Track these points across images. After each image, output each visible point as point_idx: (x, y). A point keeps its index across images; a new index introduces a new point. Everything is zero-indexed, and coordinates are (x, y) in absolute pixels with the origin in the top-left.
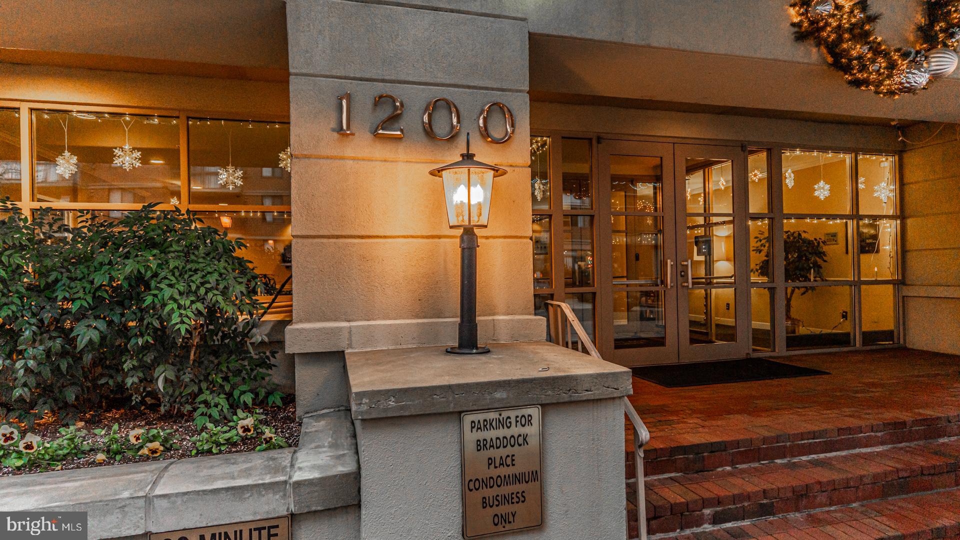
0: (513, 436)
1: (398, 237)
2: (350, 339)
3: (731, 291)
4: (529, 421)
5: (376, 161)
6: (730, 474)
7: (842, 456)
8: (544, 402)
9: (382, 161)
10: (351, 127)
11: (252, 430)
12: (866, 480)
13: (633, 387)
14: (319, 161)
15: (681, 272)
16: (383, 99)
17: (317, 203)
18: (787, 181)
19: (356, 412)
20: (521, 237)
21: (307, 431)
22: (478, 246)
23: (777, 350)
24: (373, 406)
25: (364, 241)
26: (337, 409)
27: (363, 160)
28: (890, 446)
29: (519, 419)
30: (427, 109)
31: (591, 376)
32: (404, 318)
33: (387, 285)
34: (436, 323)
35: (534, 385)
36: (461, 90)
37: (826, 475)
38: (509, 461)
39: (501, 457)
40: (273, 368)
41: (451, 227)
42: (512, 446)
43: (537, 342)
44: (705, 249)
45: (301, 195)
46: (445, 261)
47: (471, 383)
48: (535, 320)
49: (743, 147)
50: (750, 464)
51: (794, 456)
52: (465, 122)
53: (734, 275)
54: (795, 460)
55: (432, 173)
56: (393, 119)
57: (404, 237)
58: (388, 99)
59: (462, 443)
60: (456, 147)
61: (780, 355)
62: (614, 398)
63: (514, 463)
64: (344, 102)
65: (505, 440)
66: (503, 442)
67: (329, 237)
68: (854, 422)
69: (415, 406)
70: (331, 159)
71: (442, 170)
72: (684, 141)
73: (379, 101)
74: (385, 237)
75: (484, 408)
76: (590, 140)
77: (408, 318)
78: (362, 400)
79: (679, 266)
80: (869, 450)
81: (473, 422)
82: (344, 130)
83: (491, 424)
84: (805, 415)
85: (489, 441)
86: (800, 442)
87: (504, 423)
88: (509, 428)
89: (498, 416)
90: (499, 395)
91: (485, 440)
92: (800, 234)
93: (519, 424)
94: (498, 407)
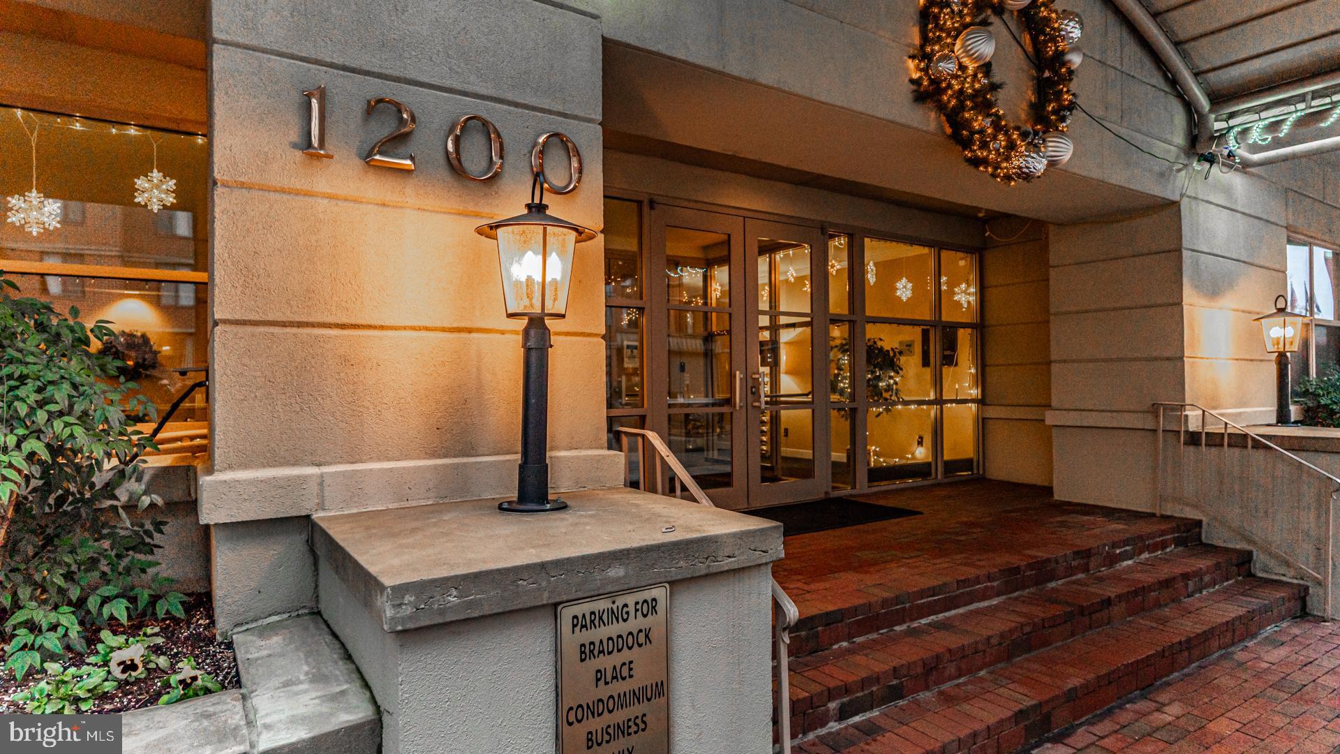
0: (630, 633)
1: (405, 328)
2: (321, 496)
3: (807, 413)
4: (654, 608)
5: (368, 203)
6: (848, 651)
7: (962, 615)
8: (674, 578)
9: (377, 204)
10: (326, 144)
11: (140, 666)
12: (994, 641)
13: (785, 548)
14: (266, 194)
15: (752, 388)
16: (381, 105)
17: (262, 266)
18: (869, 276)
19: (392, 619)
20: (589, 335)
21: (250, 656)
22: (551, 346)
23: (857, 487)
24: (422, 606)
25: (346, 332)
26: (294, 614)
27: (346, 200)
28: (1004, 597)
29: (639, 607)
30: (451, 130)
31: (734, 535)
32: (412, 458)
33: (384, 406)
34: (464, 465)
35: (662, 554)
36: (505, 107)
37: (952, 641)
38: (625, 672)
39: (615, 667)
40: (155, 550)
41: (510, 316)
42: (630, 648)
43: (610, 488)
44: (770, 358)
45: (234, 250)
46: (479, 369)
47: (574, 558)
48: (609, 456)
49: (823, 230)
50: (866, 636)
51: (913, 620)
52: (510, 158)
53: (812, 392)
54: (915, 624)
55: (479, 231)
56: (397, 141)
57: (413, 328)
58: (390, 106)
59: (558, 651)
60: (496, 193)
61: (862, 492)
62: (759, 565)
63: (632, 673)
64: (315, 103)
65: (620, 640)
66: (618, 644)
67: (284, 324)
68: (971, 572)
69: (489, 599)
70: (290, 193)
71: (497, 227)
72: (757, 215)
73: (374, 108)
74: (382, 328)
75: (593, 593)
76: (640, 203)
77: (419, 458)
78: (403, 598)
79: (749, 380)
80: (985, 604)
81: (575, 617)
82: (315, 148)
83: (601, 618)
84: (916, 567)
85: (597, 644)
86: (919, 602)
87: (619, 615)
88: (625, 620)
89: (610, 605)
90: (616, 572)
91: (592, 643)
92: (875, 343)
93: (639, 613)
94: (612, 590)
